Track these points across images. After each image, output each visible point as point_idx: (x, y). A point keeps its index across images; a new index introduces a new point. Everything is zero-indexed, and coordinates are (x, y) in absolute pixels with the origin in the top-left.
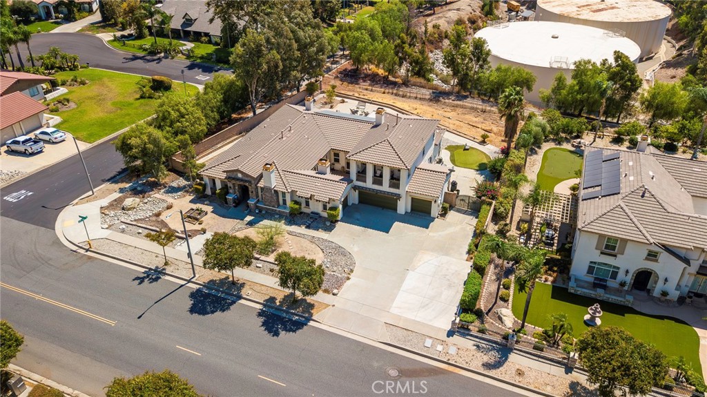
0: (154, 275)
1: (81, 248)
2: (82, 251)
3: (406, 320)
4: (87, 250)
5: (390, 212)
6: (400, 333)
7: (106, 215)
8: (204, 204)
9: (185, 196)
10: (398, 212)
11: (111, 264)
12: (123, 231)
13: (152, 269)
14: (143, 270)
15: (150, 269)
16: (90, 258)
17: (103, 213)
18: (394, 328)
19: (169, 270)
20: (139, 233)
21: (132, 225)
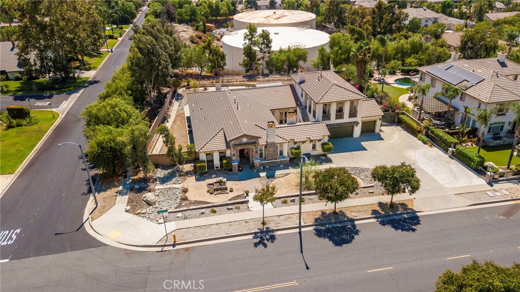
0: (265, 236)
1: (164, 246)
2: (171, 248)
3: (461, 188)
4: (174, 245)
5: (349, 139)
6: (470, 196)
7: (143, 213)
8: (212, 178)
9: (185, 179)
10: (354, 137)
11: (214, 245)
12: (185, 218)
13: (257, 233)
14: (251, 237)
15: (255, 233)
16: (187, 249)
17: (138, 214)
18: (463, 195)
19: (272, 226)
20: (203, 213)
21: (184, 211)
